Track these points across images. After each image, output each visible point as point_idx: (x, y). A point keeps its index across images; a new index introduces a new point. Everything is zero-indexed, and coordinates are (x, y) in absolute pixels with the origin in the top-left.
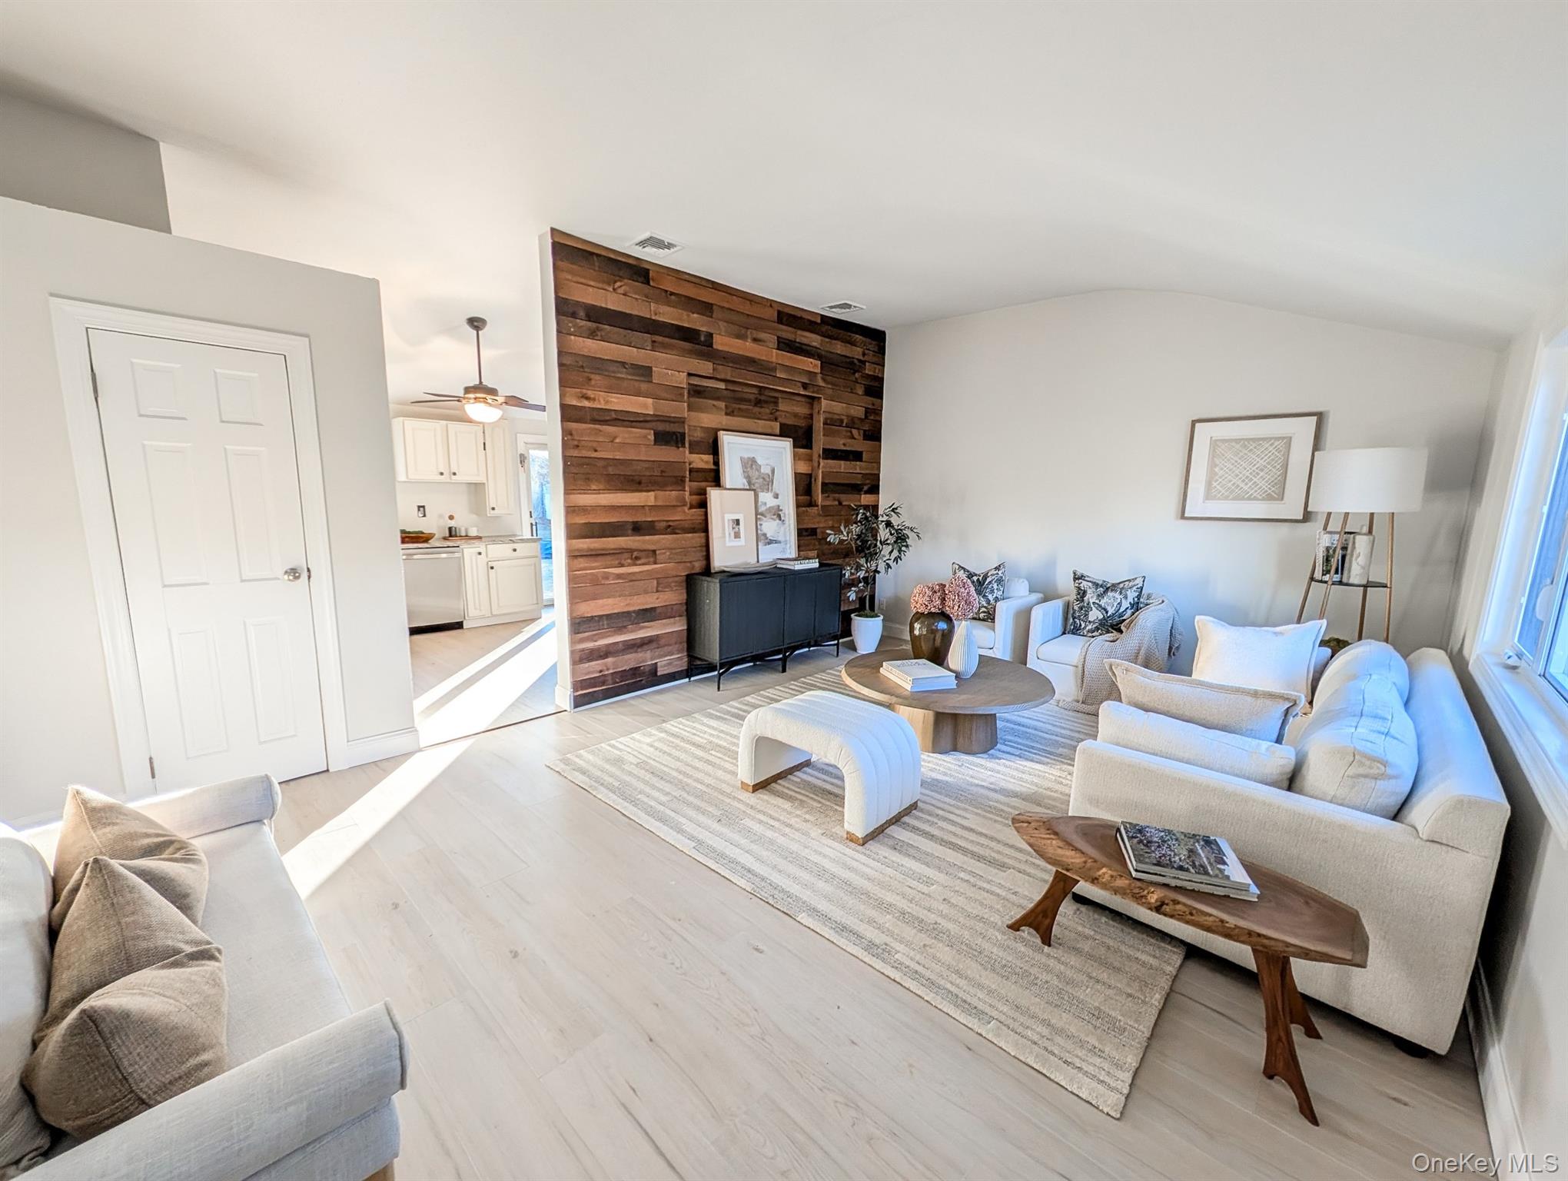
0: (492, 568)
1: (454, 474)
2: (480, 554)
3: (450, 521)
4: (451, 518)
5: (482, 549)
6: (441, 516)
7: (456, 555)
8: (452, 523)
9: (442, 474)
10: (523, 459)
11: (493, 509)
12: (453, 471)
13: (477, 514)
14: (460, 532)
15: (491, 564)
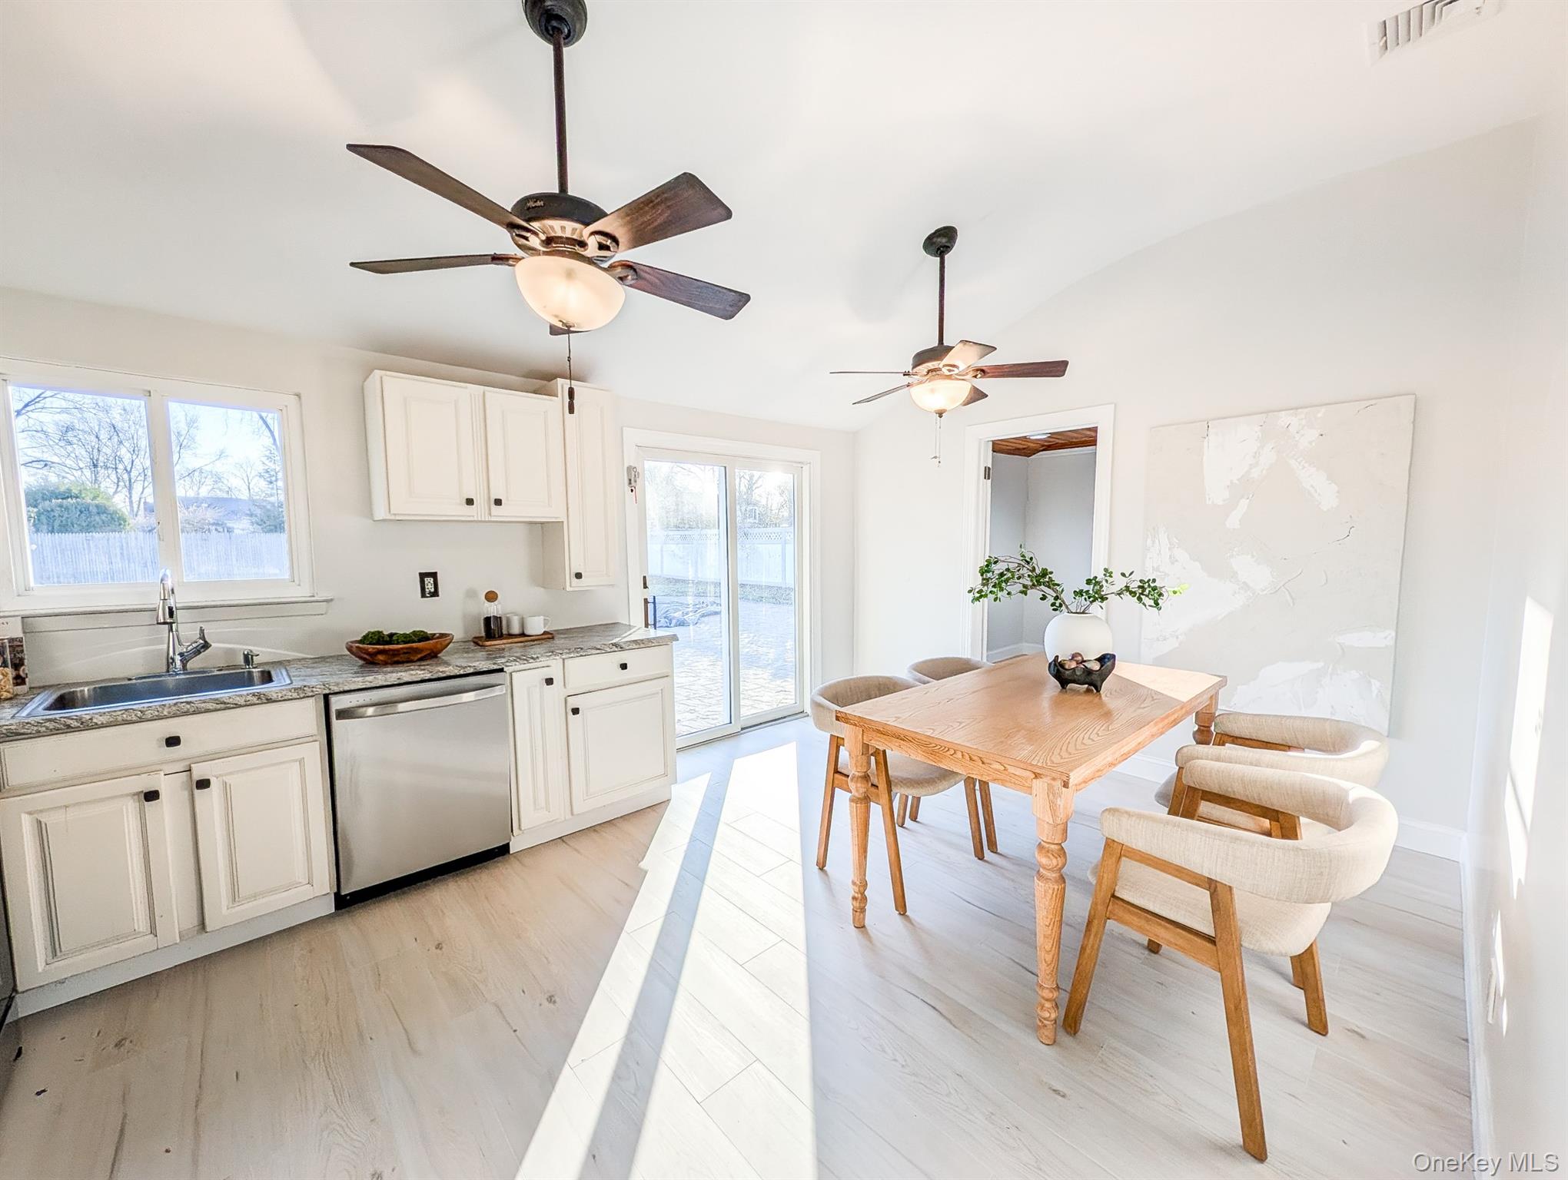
0: (576, 711)
1: (498, 502)
2: (549, 681)
3: (487, 604)
4: (491, 597)
5: (556, 671)
6: (471, 594)
7: (497, 691)
8: (492, 609)
9: (470, 502)
10: (632, 478)
11: (579, 576)
12: (494, 496)
13: (544, 588)
14: (508, 626)
15: (573, 703)
